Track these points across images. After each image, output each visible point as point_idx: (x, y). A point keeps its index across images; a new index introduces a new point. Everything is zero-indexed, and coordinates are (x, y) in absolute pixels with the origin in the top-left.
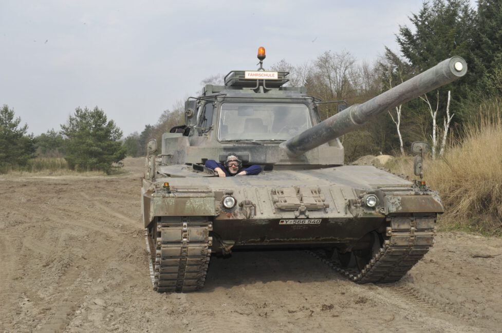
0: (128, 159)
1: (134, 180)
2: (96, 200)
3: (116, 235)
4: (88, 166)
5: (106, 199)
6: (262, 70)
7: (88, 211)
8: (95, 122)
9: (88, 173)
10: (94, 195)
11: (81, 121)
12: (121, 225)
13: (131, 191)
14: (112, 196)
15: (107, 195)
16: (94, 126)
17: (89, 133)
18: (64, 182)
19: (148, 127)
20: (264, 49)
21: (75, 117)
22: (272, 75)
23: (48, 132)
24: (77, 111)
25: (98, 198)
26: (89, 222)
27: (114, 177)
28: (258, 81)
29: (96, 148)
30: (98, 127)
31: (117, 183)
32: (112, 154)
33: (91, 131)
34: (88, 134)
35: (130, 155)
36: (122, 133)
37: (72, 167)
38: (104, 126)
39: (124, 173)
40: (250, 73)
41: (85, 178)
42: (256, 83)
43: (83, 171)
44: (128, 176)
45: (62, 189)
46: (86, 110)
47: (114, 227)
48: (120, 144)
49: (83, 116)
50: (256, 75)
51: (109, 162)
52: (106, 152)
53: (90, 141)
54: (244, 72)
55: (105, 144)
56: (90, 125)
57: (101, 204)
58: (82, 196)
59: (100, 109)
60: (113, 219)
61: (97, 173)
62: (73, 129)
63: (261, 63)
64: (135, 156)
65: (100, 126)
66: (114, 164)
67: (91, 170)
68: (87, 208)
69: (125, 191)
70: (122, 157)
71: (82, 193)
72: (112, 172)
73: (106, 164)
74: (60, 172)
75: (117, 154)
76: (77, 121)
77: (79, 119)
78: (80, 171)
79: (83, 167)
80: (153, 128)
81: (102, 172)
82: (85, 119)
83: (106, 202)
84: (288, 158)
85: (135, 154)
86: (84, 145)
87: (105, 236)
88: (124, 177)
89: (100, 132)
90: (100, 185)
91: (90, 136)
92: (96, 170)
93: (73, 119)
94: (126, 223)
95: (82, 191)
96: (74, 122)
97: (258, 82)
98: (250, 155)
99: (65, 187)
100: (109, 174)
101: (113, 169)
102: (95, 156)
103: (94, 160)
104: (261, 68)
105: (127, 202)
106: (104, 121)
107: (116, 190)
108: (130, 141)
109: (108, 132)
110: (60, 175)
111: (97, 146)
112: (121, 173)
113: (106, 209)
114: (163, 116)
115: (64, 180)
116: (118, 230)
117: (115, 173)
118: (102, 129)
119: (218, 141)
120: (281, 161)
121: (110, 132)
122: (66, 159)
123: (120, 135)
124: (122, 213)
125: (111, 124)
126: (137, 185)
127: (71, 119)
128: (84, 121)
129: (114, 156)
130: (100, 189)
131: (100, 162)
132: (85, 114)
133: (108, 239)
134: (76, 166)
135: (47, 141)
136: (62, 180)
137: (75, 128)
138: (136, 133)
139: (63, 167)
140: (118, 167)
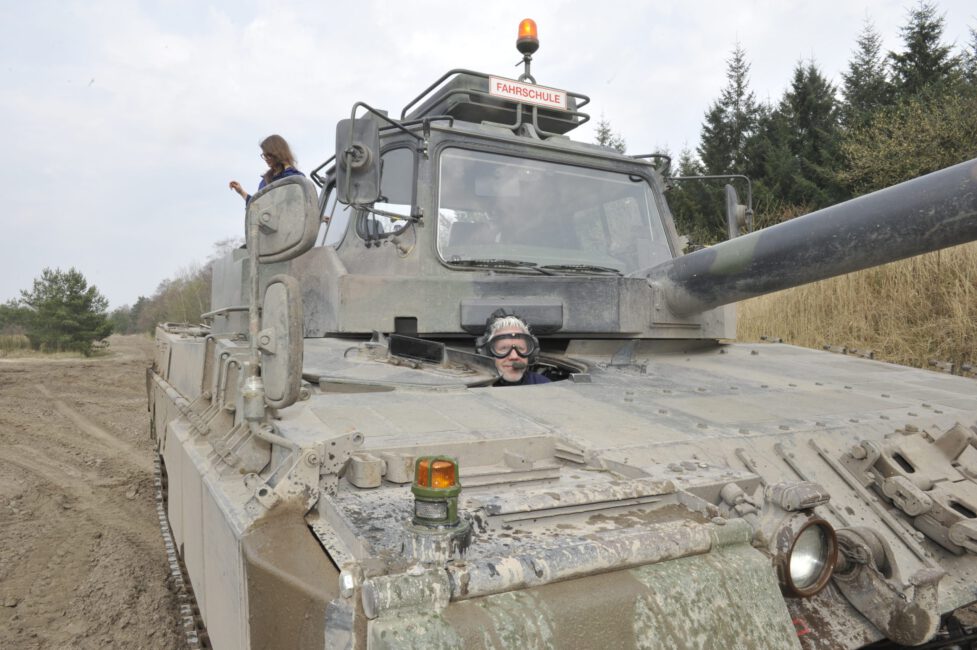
0: (114, 338)
1: (124, 364)
2: (59, 399)
3: (88, 491)
4: (59, 345)
5: (77, 396)
6: (528, 80)
7: (41, 421)
8: (71, 288)
9: (58, 355)
10: (59, 389)
11: (50, 286)
12: (99, 461)
13: (120, 381)
14: (91, 392)
15: (81, 390)
16: (68, 293)
17: (61, 302)
18: (19, 368)
19: (142, 300)
20: (533, 25)
21: (41, 280)
22: (553, 98)
23: (8, 302)
24: (46, 273)
25: (64, 395)
26: (35, 452)
27: (94, 360)
28: (519, 107)
29: (71, 322)
30: (74, 296)
31: (99, 369)
32: (93, 330)
33: (65, 300)
34: (60, 304)
35: (118, 332)
36: (107, 303)
37: (36, 346)
38: (83, 293)
39: (108, 354)
40: (503, 82)
41: (53, 360)
42: (514, 115)
43: (52, 352)
44: (115, 359)
45: (10, 379)
46: (58, 272)
47: (83, 466)
48: (105, 316)
49: (54, 280)
50: (516, 90)
51: (89, 340)
52: (84, 327)
53: (62, 312)
54: (487, 77)
55: (84, 316)
56: (63, 292)
57: (69, 406)
58: (38, 392)
59: (77, 271)
60: (85, 441)
61: (71, 354)
62: (38, 296)
63: (527, 61)
64: (124, 334)
65: (76, 293)
66: (96, 343)
67: (63, 349)
68: (41, 415)
69: (109, 382)
70: (107, 333)
71: (40, 387)
72: (92, 354)
73: (84, 342)
74: (18, 353)
75: (101, 329)
76: (44, 285)
77: (47, 284)
78: (46, 352)
79: (52, 347)
80: (148, 301)
81: (78, 354)
82: (56, 283)
83: (77, 403)
84: (670, 320)
85: (123, 331)
86: (54, 318)
87: (59, 499)
88: (110, 360)
89: (76, 302)
90: (72, 372)
91: (63, 307)
92: (70, 351)
93: (39, 284)
94: (111, 453)
95: (42, 382)
96: (41, 287)
97: (519, 111)
98: (565, 305)
99: (14, 376)
100: (88, 355)
101: (94, 349)
102: (70, 332)
103: (68, 337)
104: (527, 75)
105: (113, 400)
106: (83, 287)
107: (95, 380)
108: (118, 315)
109: (87, 300)
110: (18, 357)
111: (72, 319)
112: (103, 355)
113: (76, 417)
114: (162, 285)
115: (23, 364)
116: (92, 475)
117: (97, 354)
118: (80, 297)
119: (439, 261)
120: (654, 326)
121: (90, 301)
122: (27, 335)
123: (105, 305)
124: (104, 426)
125: (92, 291)
126: (128, 372)
127: (37, 284)
128: (54, 287)
129: (95, 333)
130: (71, 379)
131: (76, 340)
132: (56, 277)
133: (67, 506)
134: (42, 346)
135: (6, 314)
136: (19, 364)
137: (41, 295)
138: (126, 306)
139: (23, 346)
140: (101, 347)
